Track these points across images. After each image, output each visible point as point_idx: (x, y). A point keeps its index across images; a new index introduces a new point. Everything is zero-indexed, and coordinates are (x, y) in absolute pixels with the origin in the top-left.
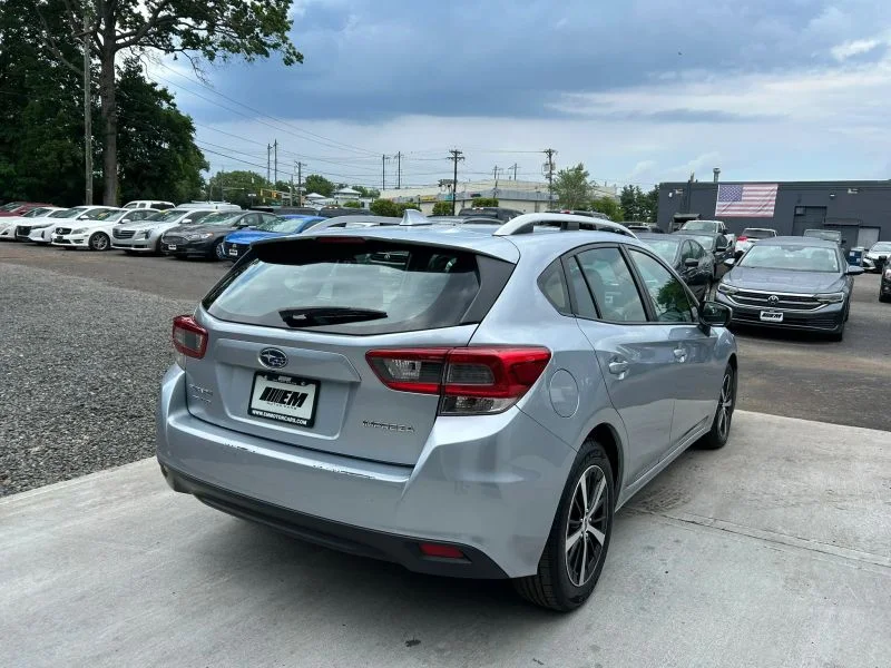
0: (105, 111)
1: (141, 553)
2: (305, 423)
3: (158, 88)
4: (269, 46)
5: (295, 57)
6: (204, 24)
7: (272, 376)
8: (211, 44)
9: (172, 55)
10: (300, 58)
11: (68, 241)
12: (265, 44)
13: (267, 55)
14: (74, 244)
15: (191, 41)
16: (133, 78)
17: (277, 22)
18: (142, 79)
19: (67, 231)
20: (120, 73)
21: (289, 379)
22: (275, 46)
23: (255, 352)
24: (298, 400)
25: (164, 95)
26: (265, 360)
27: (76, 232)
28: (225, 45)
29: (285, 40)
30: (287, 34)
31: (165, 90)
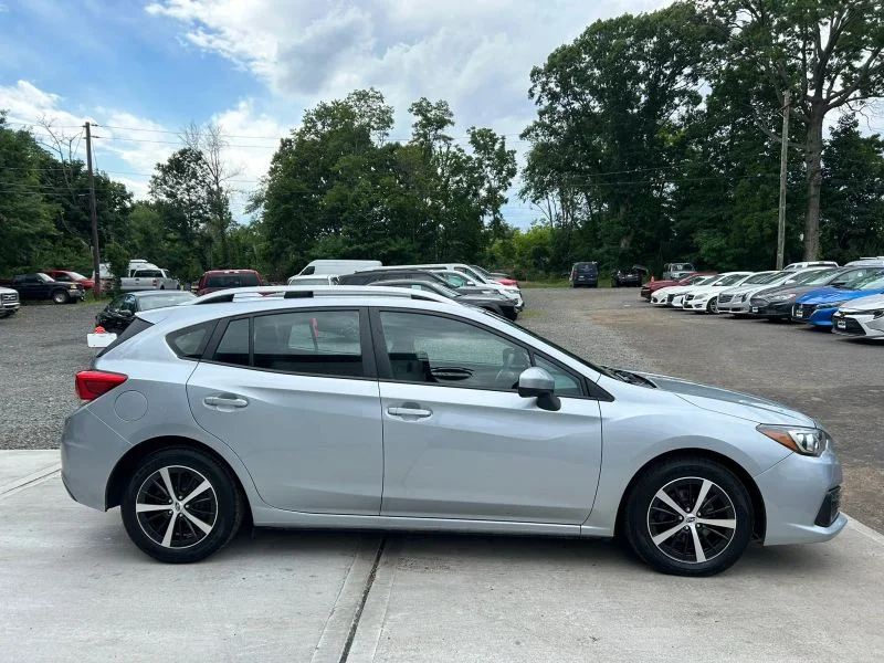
0: (809, 176)
14: (695, 309)
18: (857, 134)
27: (697, 298)
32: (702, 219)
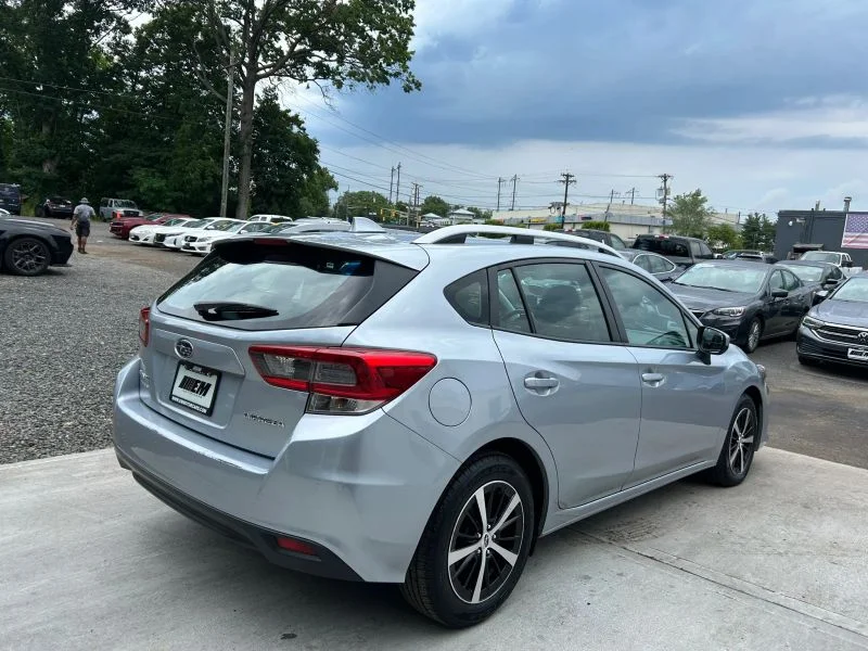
0: (243, 134)
1: (100, 522)
2: (205, 411)
3: (291, 114)
4: (391, 75)
5: (413, 85)
6: (335, 57)
7: (190, 366)
8: (340, 74)
9: (304, 84)
10: (418, 85)
11: (193, 248)
12: (387, 73)
13: (388, 83)
14: (198, 251)
15: (323, 71)
16: (270, 106)
17: (400, 53)
18: (277, 106)
19: (193, 239)
20: (258, 101)
21: (200, 370)
22: (397, 75)
23: (173, 341)
24: (204, 389)
25: (296, 120)
26: (178, 349)
27: (201, 240)
28: (351, 74)
29: (405, 68)
30: (408, 63)
31: (297, 116)
32: (139, 156)
